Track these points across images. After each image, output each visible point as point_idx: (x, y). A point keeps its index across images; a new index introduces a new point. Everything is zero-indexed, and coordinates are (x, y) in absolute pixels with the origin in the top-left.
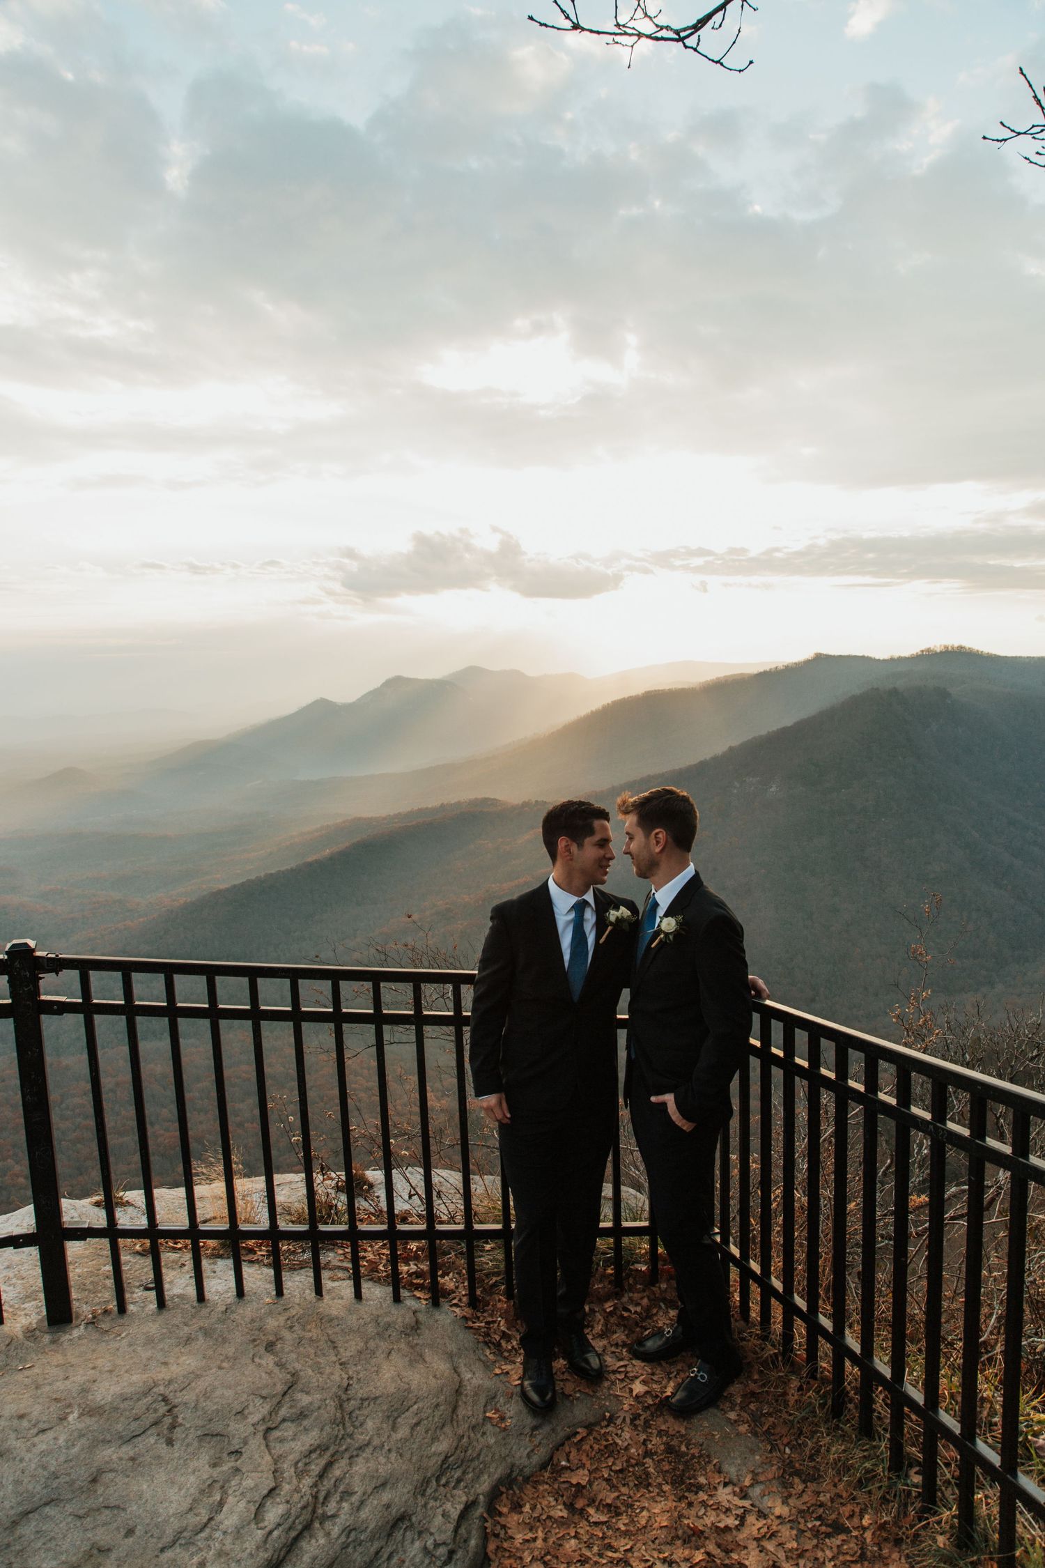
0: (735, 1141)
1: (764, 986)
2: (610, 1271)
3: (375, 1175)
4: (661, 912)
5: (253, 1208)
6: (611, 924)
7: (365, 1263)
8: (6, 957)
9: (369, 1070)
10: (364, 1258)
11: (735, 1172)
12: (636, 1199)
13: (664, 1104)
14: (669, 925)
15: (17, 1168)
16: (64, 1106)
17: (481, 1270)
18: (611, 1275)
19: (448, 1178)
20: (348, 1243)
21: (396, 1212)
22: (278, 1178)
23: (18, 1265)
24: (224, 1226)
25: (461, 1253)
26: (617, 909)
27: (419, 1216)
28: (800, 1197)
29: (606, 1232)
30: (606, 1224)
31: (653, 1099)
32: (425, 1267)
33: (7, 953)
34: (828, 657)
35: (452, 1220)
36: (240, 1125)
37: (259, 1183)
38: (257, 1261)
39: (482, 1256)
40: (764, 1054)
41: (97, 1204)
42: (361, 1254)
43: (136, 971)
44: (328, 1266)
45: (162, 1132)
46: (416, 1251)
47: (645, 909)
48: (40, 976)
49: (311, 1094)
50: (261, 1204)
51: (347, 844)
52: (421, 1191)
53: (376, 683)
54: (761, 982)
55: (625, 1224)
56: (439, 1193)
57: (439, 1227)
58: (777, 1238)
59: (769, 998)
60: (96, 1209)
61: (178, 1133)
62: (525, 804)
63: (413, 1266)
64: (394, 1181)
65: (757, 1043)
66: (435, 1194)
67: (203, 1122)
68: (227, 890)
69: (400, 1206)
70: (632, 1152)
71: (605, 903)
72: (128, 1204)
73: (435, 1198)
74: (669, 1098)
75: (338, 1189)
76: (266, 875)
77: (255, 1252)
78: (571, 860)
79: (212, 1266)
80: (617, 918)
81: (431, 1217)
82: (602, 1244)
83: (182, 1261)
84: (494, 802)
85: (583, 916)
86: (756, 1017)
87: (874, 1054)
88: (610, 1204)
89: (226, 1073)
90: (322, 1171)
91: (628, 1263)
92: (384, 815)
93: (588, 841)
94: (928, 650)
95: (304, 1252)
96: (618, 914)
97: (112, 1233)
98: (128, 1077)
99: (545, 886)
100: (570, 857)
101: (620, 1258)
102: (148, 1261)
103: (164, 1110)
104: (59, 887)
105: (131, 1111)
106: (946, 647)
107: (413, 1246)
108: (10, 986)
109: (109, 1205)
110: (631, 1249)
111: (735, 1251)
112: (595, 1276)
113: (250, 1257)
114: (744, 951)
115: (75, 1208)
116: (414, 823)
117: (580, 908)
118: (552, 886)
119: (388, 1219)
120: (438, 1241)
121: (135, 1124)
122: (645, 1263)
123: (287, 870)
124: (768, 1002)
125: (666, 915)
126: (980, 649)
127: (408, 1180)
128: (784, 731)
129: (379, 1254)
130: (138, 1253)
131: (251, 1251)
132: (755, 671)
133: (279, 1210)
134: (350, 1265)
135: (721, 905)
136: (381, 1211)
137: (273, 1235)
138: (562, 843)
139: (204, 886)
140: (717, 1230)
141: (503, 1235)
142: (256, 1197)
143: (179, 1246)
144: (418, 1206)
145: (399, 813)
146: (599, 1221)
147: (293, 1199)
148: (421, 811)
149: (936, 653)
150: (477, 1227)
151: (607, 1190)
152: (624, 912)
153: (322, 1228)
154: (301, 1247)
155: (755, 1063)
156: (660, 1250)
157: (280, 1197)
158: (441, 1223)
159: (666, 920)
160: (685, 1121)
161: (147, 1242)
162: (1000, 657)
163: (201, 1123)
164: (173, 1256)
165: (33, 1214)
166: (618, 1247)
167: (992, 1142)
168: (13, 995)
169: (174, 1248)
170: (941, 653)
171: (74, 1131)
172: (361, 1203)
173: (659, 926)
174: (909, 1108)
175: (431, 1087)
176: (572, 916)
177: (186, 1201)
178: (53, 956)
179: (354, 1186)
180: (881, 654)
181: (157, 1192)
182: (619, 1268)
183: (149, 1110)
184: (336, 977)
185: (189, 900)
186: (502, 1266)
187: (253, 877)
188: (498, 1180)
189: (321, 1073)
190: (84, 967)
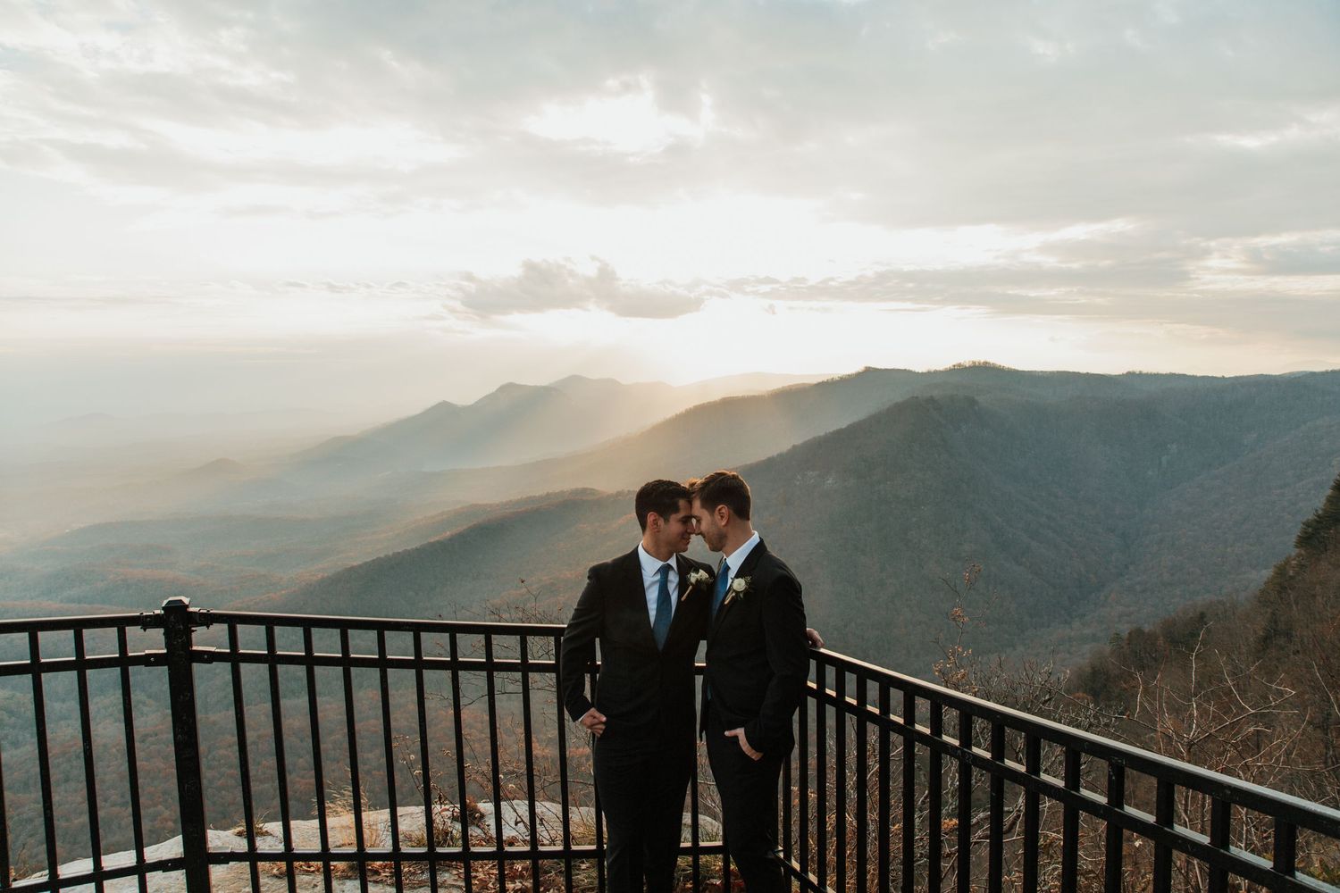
0: (795, 774)
1: (819, 638)
2: (689, 885)
3: (486, 807)
4: (732, 574)
5: (378, 836)
6: (692, 584)
7: (476, 882)
8: (163, 612)
9: (482, 723)
10: (476, 877)
11: (796, 801)
12: (712, 828)
13: (736, 737)
14: (740, 585)
15: (167, 813)
16: (210, 757)
17: (578, 886)
18: (690, 888)
19: (549, 809)
20: (462, 865)
21: (504, 838)
22: (400, 810)
23: (165, 889)
24: (353, 849)
25: (560, 872)
26: (697, 572)
27: (524, 841)
28: (850, 819)
29: (686, 851)
30: (686, 844)
31: (727, 733)
32: (529, 884)
33: (163, 608)
34: (876, 370)
35: (553, 842)
36: (368, 773)
37: (385, 814)
38: (382, 882)
39: (579, 874)
40: (819, 694)
41: (239, 834)
42: (473, 874)
43: (278, 624)
44: (443, 885)
45: (298, 779)
46: (521, 871)
47: (719, 570)
48: (193, 629)
49: (431, 746)
50: (385, 833)
51: (465, 527)
52: (527, 820)
53: (493, 389)
54: (816, 634)
55: (702, 844)
56: (541, 820)
57: (541, 848)
58: (831, 856)
59: (823, 646)
60: (238, 839)
61: (314, 780)
62: (619, 494)
63: (518, 884)
64: (503, 812)
65: (814, 686)
66: (538, 821)
67: (336, 768)
68: (360, 566)
69: (508, 833)
70: (709, 786)
71: (686, 567)
72: (267, 833)
73: (538, 826)
74: (740, 732)
75: (454, 819)
76: (394, 554)
77: (379, 874)
78: (658, 532)
79: (341, 886)
80: (697, 580)
81: (534, 841)
82: (683, 862)
83: (314, 882)
84: (592, 491)
85: (667, 577)
86: (813, 663)
87: (911, 691)
88: (690, 830)
89: (358, 726)
90: (440, 800)
91: (705, 878)
92: (497, 502)
93: (674, 518)
94: (959, 365)
95: (423, 873)
96: (698, 576)
97: (252, 857)
98: (270, 730)
99: (635, 552)
100: (657, 531)
101: (697, 874)
102: (284, 883)
103: (301, 760)
104: (210, 563)
105: (273, 761)
106: (974, 363)
107: (519, 867)
108: (166, 638)
109: (250, 835)
110: (706, 866)
111: (796, 865)
112: (676, 890)
113: (375, 878)
114: (803, 606)
115: (219, 838)
116: (523, 509)
117: (665, 571)
118: (641, 551)
119: (497, 843)
120: (540, 862)
121: (275, 773)
122: (720, 878)
123: (412, 549)
124: (822, 650)
125: (737, 576)
126: (1002, 365)
127: (515, 811)
128: (839, 432)
129: (489, 874)
130: (275, 876)
131: (376, 872)
132: (815, 381)
133: (401, 837)
134: (463, 884)
135: (782, 566)
136: (491, 837)
137: (396, 857)
138: (651, 517)
139: (339, 563)
140: (781, 848)
141: (597, 855)
142: (381, 826)
143: (312, 869)
144: (522, 831)
145: (511, 501)
146: (679, 842)
147: (414, 827)
148: (530, 500)
149: (966, 368)
150: (574, 848)
151: (687, 818)
152: (703, 574)
153: (439, 850)
154: (420, 869)
155: (812, 703)
156: (732, 867)
157: (402, 827)
158: (543, 845)
159: (737, 581)
160: (754, 751)
161: (283, 865)
162: (1018, 371)
163: (333, 771)
164: (306, 878)
165: (182, 843)
166: (696, 865)
167: (1009, 763)
168: (168, 645)
169: (307, 871)
170: (970, 367)
171: (219, 779)
172: (474, 831)
173: (731, 586)
174: (941, 737)
175: (537, 738)
176: (658, 577)
177: (319, 831)
178: (205, 611)
179: (467, 816)
180: (920, 368)
181: (293, 824)
182: (697, 883)
183: (288, 759)
184: (453, 630)
185: (326, 575)
186: (596, 882)
187: (382, 555)
188: (593, 810)
189: (440, 726)
190: (232, 621)
